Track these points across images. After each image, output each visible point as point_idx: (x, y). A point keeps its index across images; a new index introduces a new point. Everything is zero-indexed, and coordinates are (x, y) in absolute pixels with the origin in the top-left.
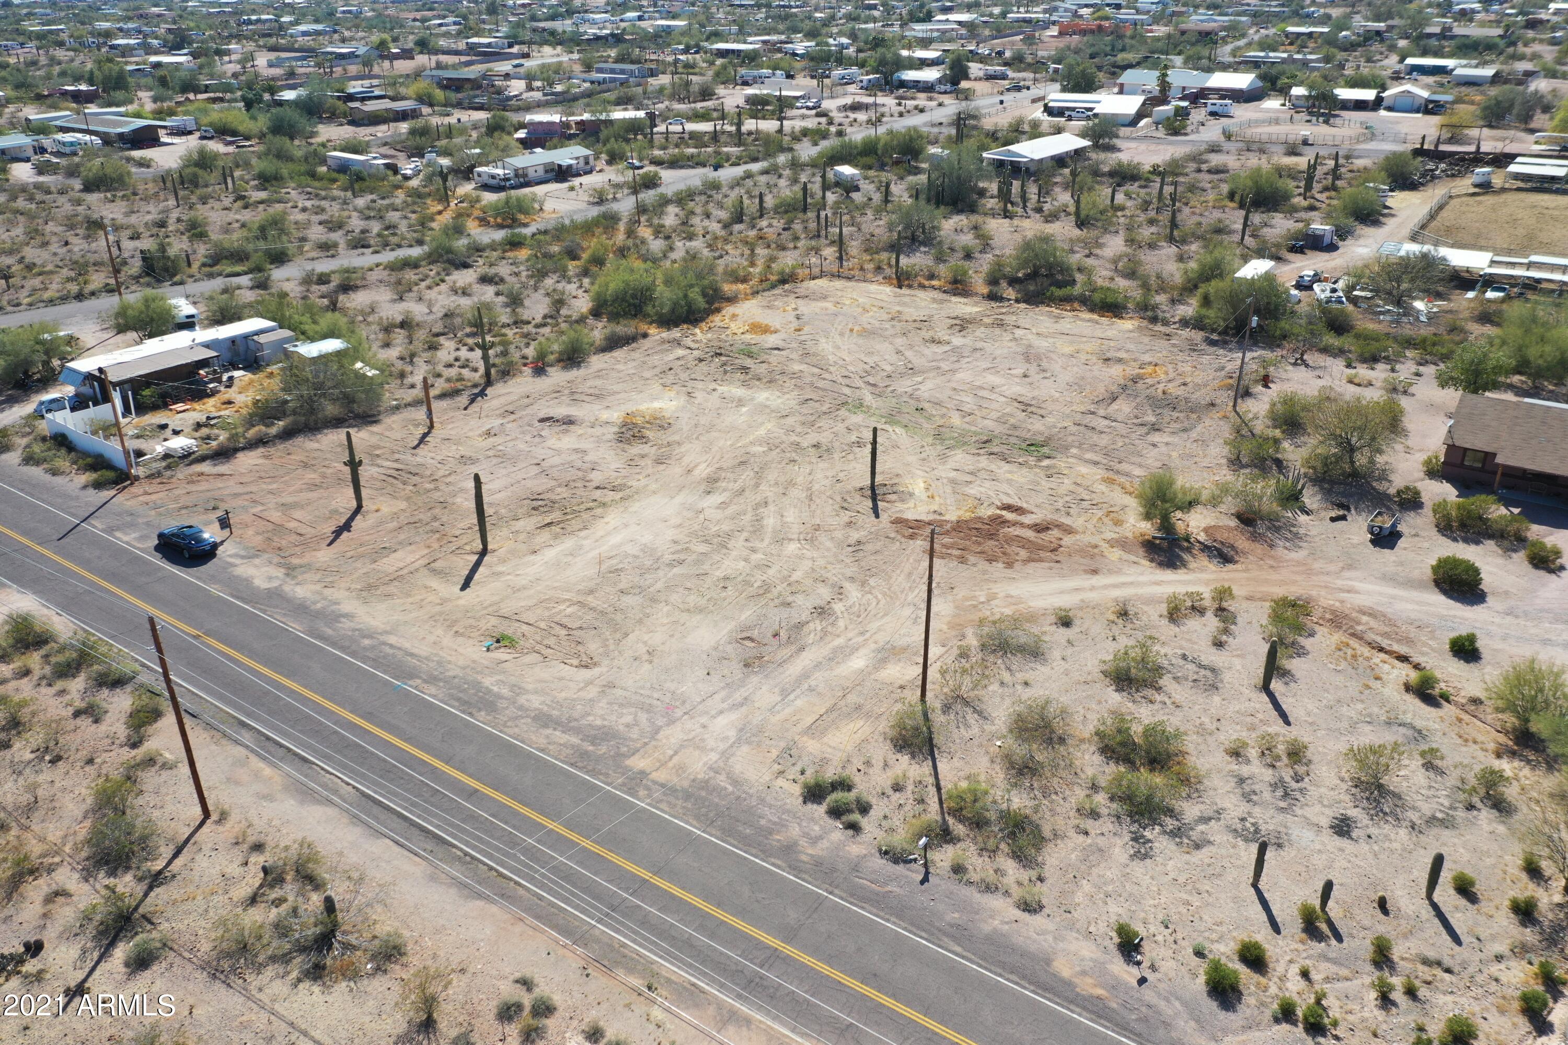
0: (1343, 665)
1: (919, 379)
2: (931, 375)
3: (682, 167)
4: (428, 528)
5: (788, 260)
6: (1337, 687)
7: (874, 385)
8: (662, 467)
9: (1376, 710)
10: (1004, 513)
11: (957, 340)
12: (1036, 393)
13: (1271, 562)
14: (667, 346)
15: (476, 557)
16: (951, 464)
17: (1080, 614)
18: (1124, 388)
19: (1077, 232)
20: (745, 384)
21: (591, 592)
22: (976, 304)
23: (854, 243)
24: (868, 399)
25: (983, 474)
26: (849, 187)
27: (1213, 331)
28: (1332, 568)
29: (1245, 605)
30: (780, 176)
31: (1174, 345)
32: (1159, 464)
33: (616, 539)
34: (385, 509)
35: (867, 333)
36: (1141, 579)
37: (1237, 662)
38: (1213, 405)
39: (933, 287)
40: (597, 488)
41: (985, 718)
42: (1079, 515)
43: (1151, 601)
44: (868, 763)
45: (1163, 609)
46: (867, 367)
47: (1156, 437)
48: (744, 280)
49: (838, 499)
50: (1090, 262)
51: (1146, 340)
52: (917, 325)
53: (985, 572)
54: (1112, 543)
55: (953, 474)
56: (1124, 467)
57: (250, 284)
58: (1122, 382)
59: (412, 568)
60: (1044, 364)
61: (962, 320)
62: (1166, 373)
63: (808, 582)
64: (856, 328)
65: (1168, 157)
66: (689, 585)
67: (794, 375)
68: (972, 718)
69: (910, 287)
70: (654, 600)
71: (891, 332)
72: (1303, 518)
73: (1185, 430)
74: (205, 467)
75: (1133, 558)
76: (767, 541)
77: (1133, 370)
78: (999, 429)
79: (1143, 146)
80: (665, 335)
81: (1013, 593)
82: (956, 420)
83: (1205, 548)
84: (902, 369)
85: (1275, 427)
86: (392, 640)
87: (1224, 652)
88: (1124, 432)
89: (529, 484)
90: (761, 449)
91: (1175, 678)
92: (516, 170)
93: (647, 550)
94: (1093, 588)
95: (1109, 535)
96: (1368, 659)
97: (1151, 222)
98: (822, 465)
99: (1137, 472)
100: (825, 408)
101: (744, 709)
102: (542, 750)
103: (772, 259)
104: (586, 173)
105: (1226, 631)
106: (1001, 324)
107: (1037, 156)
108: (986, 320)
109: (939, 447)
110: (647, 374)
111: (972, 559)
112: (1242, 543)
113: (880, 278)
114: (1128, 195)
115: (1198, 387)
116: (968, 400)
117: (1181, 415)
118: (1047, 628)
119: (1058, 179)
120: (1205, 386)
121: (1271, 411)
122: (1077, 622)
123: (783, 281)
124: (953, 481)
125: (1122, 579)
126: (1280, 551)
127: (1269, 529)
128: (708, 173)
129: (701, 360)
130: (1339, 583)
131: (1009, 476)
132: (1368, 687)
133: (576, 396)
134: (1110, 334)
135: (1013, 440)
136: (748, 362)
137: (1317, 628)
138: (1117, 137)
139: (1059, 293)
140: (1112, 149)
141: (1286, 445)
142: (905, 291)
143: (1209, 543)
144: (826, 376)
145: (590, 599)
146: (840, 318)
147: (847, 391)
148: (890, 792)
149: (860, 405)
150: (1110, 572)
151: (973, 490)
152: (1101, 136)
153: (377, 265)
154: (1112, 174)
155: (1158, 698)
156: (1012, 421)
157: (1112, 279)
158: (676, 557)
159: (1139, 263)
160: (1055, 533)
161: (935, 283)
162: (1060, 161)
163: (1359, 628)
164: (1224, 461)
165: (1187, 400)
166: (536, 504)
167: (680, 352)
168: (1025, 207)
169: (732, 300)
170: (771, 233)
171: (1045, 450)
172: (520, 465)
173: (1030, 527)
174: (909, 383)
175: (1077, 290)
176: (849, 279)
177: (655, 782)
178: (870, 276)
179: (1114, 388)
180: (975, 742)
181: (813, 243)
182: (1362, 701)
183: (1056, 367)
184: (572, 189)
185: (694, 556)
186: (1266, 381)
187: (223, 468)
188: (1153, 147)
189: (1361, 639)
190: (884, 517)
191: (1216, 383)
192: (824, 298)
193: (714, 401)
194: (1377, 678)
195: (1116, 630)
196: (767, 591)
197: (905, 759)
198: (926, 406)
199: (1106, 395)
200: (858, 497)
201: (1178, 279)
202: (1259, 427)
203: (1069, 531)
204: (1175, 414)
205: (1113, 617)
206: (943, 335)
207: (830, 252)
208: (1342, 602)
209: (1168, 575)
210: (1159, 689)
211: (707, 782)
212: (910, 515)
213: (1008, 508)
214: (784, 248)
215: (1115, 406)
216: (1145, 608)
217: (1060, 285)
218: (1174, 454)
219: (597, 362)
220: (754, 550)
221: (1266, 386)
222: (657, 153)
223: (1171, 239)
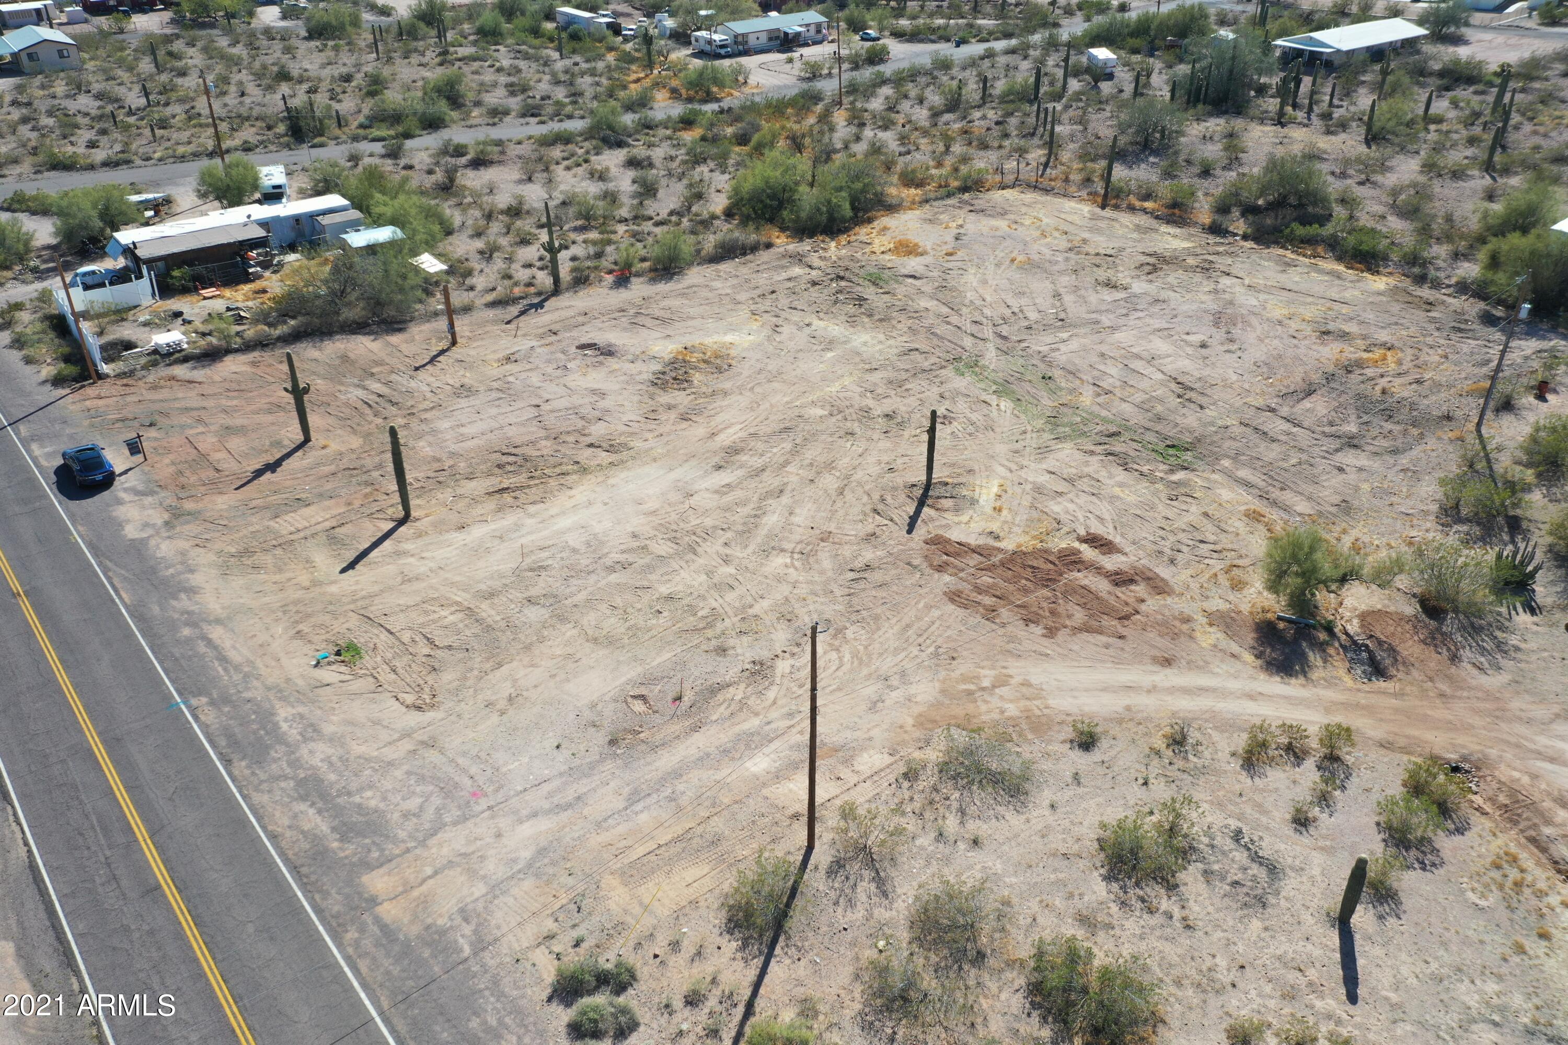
0: (1493, 899)
1: (1065, 335)
2: (1082, 331)
3: (921, 41)
4: (365, 477)
5: (982, 162)
6: (1466, 942)
7: (1005, 338)
8: (685, 424)
9: (1517, 1000)
10: (1084, 547)
11: (1139, 286)
12: (1206, 372)
13: (1444, 687)
14: (784, 262)
15: (391, 525)
16: (1051, 462)
17: (1115, 730)
18: (1330, 377)
19: (1363, 149)
20: (852, 321)
21: (491, 595)
22: (1188, 238)
23: (1072, 146)
24: (991, 356)
25: (1084, 484)
26: (1101, 74)
27: (1500, 302)
28: (1540, 712)
29: (1375, 755)
30: (1025, 58)
31: (1433, 320)
32: (1336, 499)
33: (564, 523)
34: (334, 446)
35: (1031, 266)
36: (1233, 685)
37: (1318, 859)
38: (1449, 418)
39: (1145, 211)
40: (591, 445)
41: (885, 894)
42: (1188, 565)
43: (1227, 725)
44: (675, 946)
45: (1241, 741)
46: (1008, 312)
47: (1349, 458)
48: (920, 184)
49: (876, 496)
50: (1361, 192)
51: (1396, 308)
52: (1097, 260)
53: (1012, 639)
54: (1214, 618)
55: (1044, 479)
56: (1288, 497)
57: (383, 151)
58: (1331, 369)
59: (313, 530)
60: (1236, 332)
61: (1158, 258)
62: (1399, 363)
63: (769, 619)
64: (1021, 258)
65: (1527, 55)
66: (618, 601)
67: (917, 315)
68: (866, 887)
69: (1116, 207)
70: (562, 619)
71: (1062, 266)
72: (1523, 618)
73: (1395, 452)
74: (180, 371)
75: (1235, 648)
76: (750, 550)
77: (1351, 353)
78: (1137, 418)
79: (1500, 39)
80: (793, 247)
81: (1034, 680)
82: (1087, 398)
83: (1353, 647)
84: (1050, 320)
85: (1528, 465)
86: (216, 633)
87: (1305, 840)
88: (1304, 444)
89: (511, 432)
90: (820, 412)
91: (1207, 873)
92: (736, 37)
93: (595, 544)
94: (1152, 690)
95: (1216, 604)
96: (1540, 894)
97: (1472, 141)
98: (885, 444)
99: (1302, 507)
100: (926, 365)
101: (565, 816)
102: (273, 837)
103: (965, 159)
104: (816, 43)
105: (1324, 799)
106: (1206, 269)
107: (1345, 47)
108: (1191, 261)
109: (1047, 436)
110: (742, 297)
111: (1005, 613)
112: (1411, 648)
113: (1084, 193)
114: (1455, 104)
115: (1437, 386)
116: (1113, 371)
117: (1397, 428)
118: (1055, 747)
119: (1366, 78)
120: (1450, 387)
121: (1534, 439)
122: (1104, 743)
123: (965, 189)
124: (1039, 490)
125: (1203, 680)
126: (1466, 670)
127: (1462, 628)
128: (945, 49)
129: (814, 284)
130: (1542, 741)
131: (1117, 491)
132: (1520, 949)
133: (640, 320)
134: (1348, 295)
135: (1150, 437)
136: (869, 292)
137: (1475, 818)
138: (1467, 24)
139: (1300, 231)
140: (1458, 40)
141: (1536, 496)
142: (1108, 213)
143: (1360, 639)
144: (954, 319)
145: (485, 605)
146: (1008, 242)
147: (968, 342)
148: (678, 1003)
149: (974, 365)
150: (1191, 665)
151: (1056, 507)
152: (1446, 23)
153: (530, 138)
154: (1442, 74)
155: (1165, 905)
156: (1159, 408)
157: (1383, 217)
158: (622, 558)
159: (1430, 198)
160: (1140, 589)
161: (1149, 205)
162: (1377, 54)
163: (1547, 831)
164: (1434, 507)
165: (1413, 406)
166: (505, 459)
167: (797, 271)
168: (1310, 111)
169: (892, 208)
170: (979, 126)
171: (1188, 456)
172: (520, 404)
173: (1108, 575)
174: (1049, 339)
175: (1328, 230)
176: (1047, 191)
177: (377, 920)
178: (1073, 189)
179: (1316, 377)
180: (849, 936)
181: (1022, 142)
182: (1500, 978)
183: (1250, 337)
184: (790, 61)
185: (647, 560)
186: (1542, 390)
187: (199, 374)
188: (1514, 40)
189: (1544, 850)
190: (921, 531)
191: (1467, 385)
192: (1003, 214)
193: (802, 337)
194: (1544, 936)
195: (1155, 767)
196: (710, 625)
197: (731, 946)
198: (1057, 373)
199: (1301, 386)
200: (902, 497)
201: (1474, 224)
202: (1504, 463)
203: (1160, 587)
204: (1388, 426)
205: (1160, 744)
206: (1123, 277)
207: (1037, 155)
208: (1535, 777)
209: (1275, 685)
210: (1172, 888)
211: (443, 932)
212: (955, 535)
213: (1093, 540)
214: (984, 146)
215: (1307, 404)
216: (1216, 736)
217: (1305, 221)
218: (1365, 487)
219: (695, 275)
220: (726, 560)
221: (1541, 397)
222: (904, 23)
223: (1488, 167)
